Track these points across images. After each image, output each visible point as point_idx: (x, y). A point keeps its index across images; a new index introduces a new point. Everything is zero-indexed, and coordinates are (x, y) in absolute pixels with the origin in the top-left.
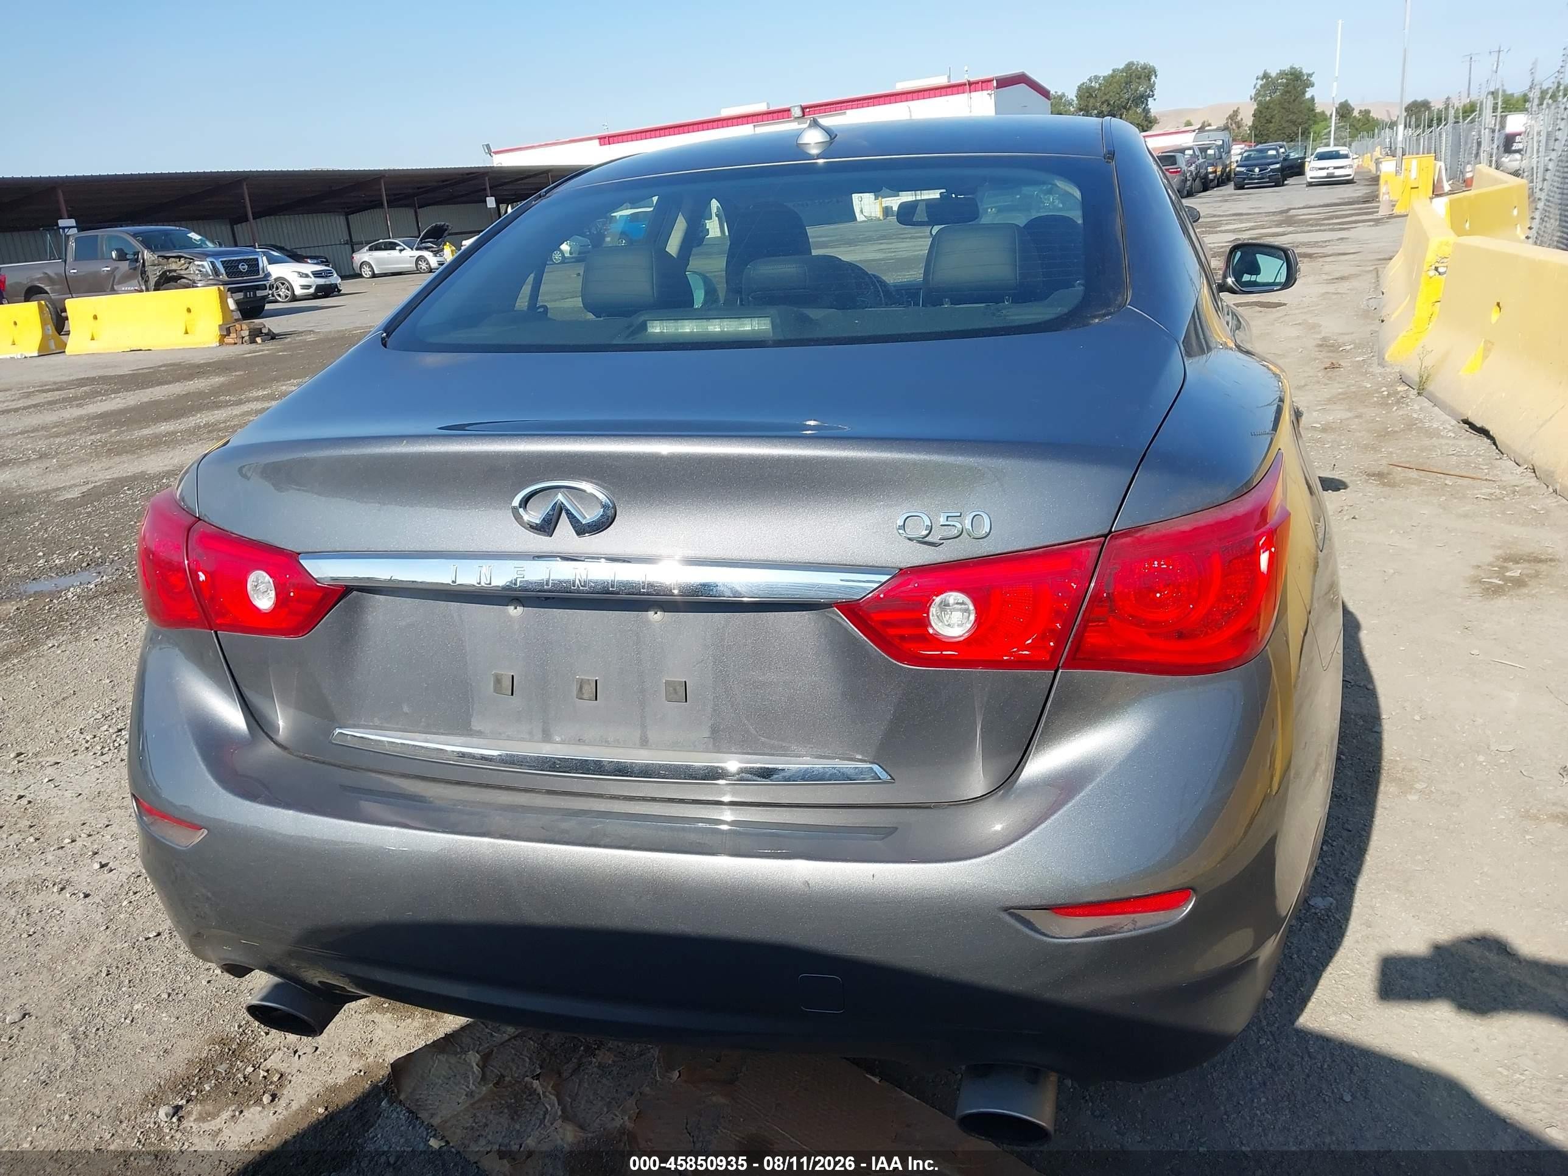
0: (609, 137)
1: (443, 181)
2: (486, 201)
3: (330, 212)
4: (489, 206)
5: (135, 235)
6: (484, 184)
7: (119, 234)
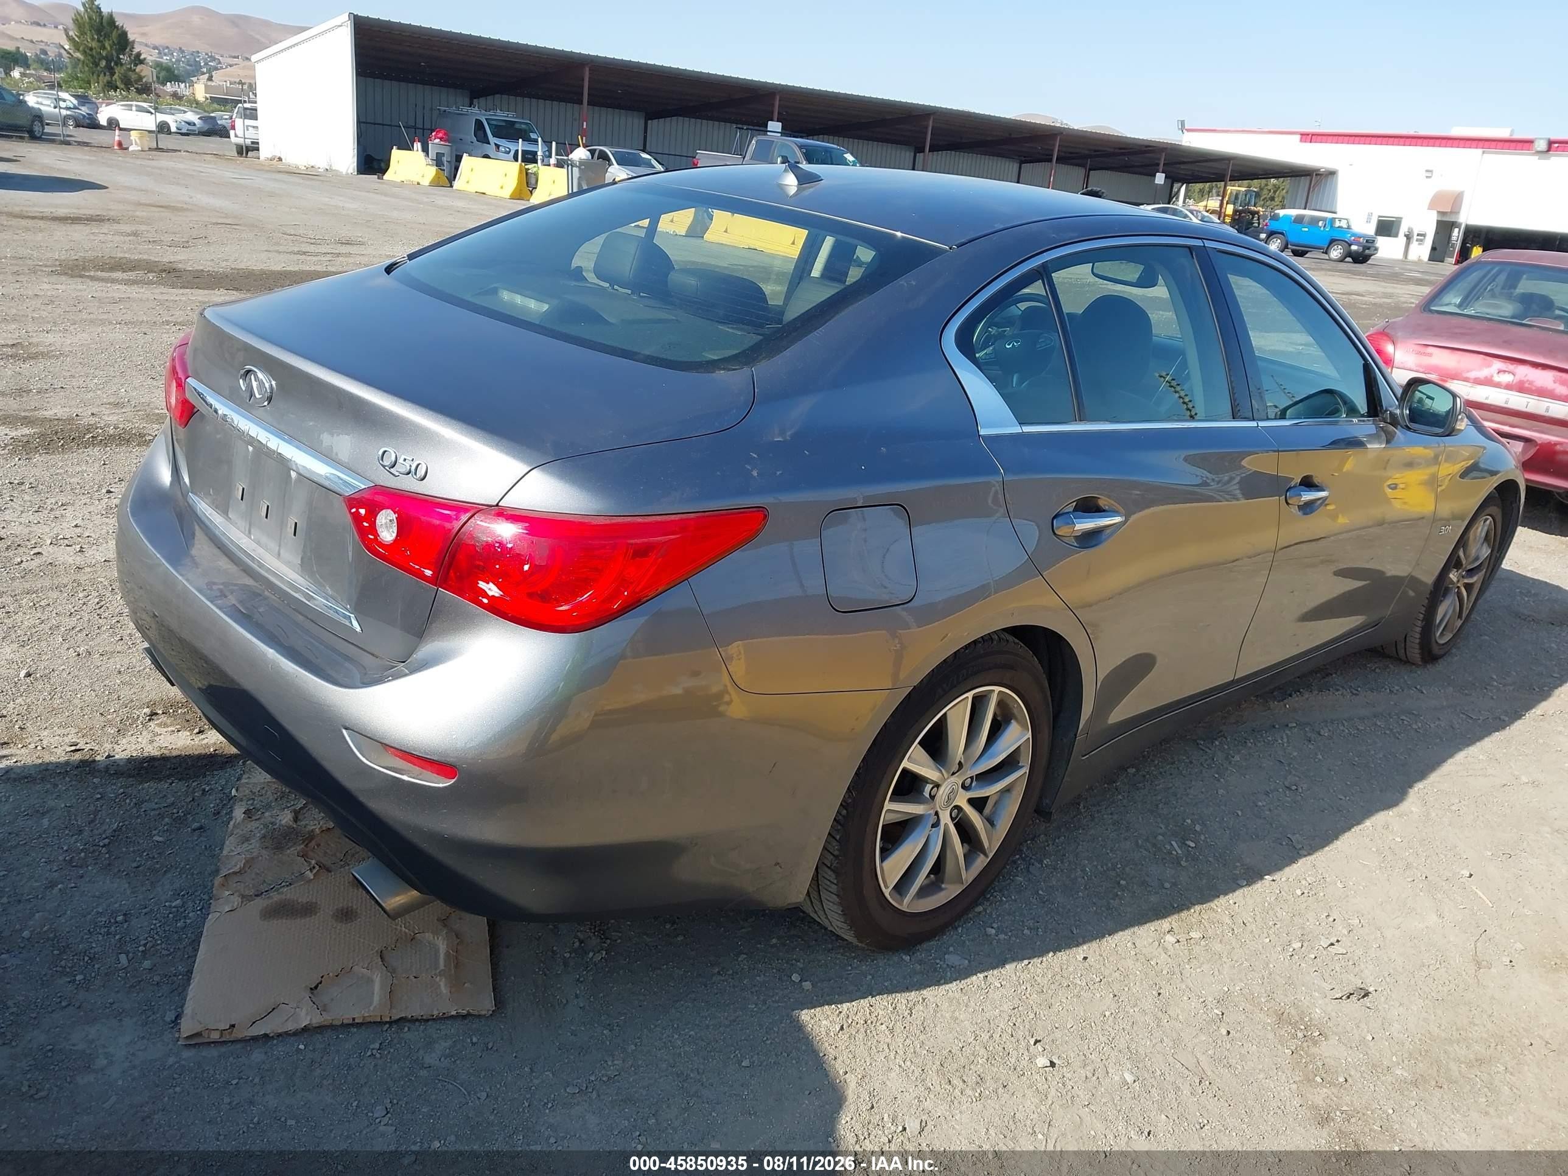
0: (1313, 135)
1: (1121, 149)
2: (1155, 176)
3: (1007, 158)
4: (1156, 182)
5: (801, 147)
6: (1159, 159)
7: (787, 142)
